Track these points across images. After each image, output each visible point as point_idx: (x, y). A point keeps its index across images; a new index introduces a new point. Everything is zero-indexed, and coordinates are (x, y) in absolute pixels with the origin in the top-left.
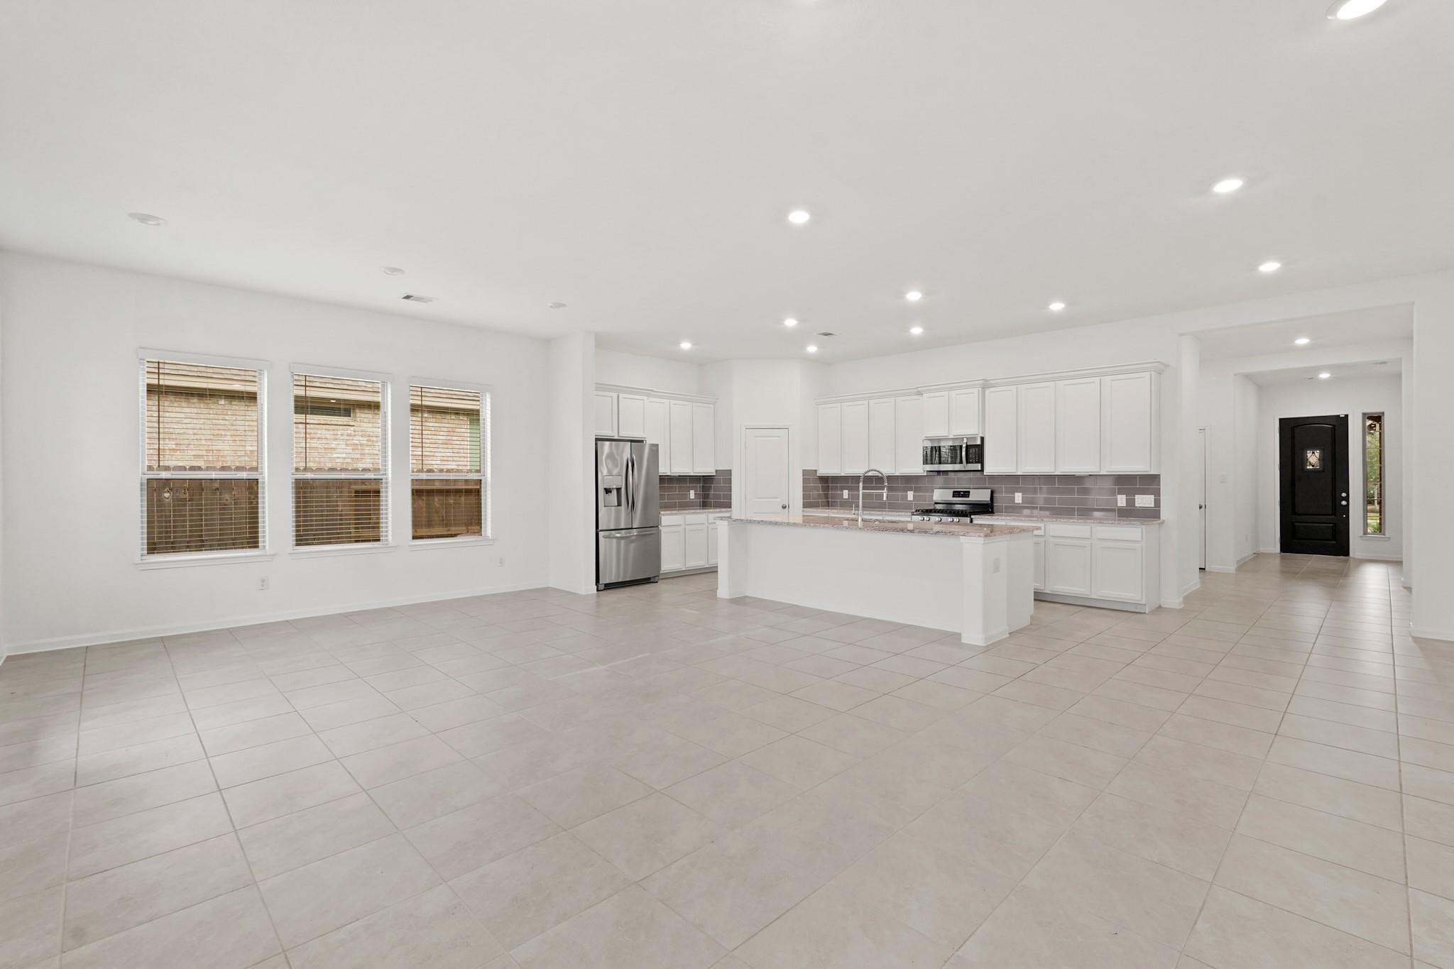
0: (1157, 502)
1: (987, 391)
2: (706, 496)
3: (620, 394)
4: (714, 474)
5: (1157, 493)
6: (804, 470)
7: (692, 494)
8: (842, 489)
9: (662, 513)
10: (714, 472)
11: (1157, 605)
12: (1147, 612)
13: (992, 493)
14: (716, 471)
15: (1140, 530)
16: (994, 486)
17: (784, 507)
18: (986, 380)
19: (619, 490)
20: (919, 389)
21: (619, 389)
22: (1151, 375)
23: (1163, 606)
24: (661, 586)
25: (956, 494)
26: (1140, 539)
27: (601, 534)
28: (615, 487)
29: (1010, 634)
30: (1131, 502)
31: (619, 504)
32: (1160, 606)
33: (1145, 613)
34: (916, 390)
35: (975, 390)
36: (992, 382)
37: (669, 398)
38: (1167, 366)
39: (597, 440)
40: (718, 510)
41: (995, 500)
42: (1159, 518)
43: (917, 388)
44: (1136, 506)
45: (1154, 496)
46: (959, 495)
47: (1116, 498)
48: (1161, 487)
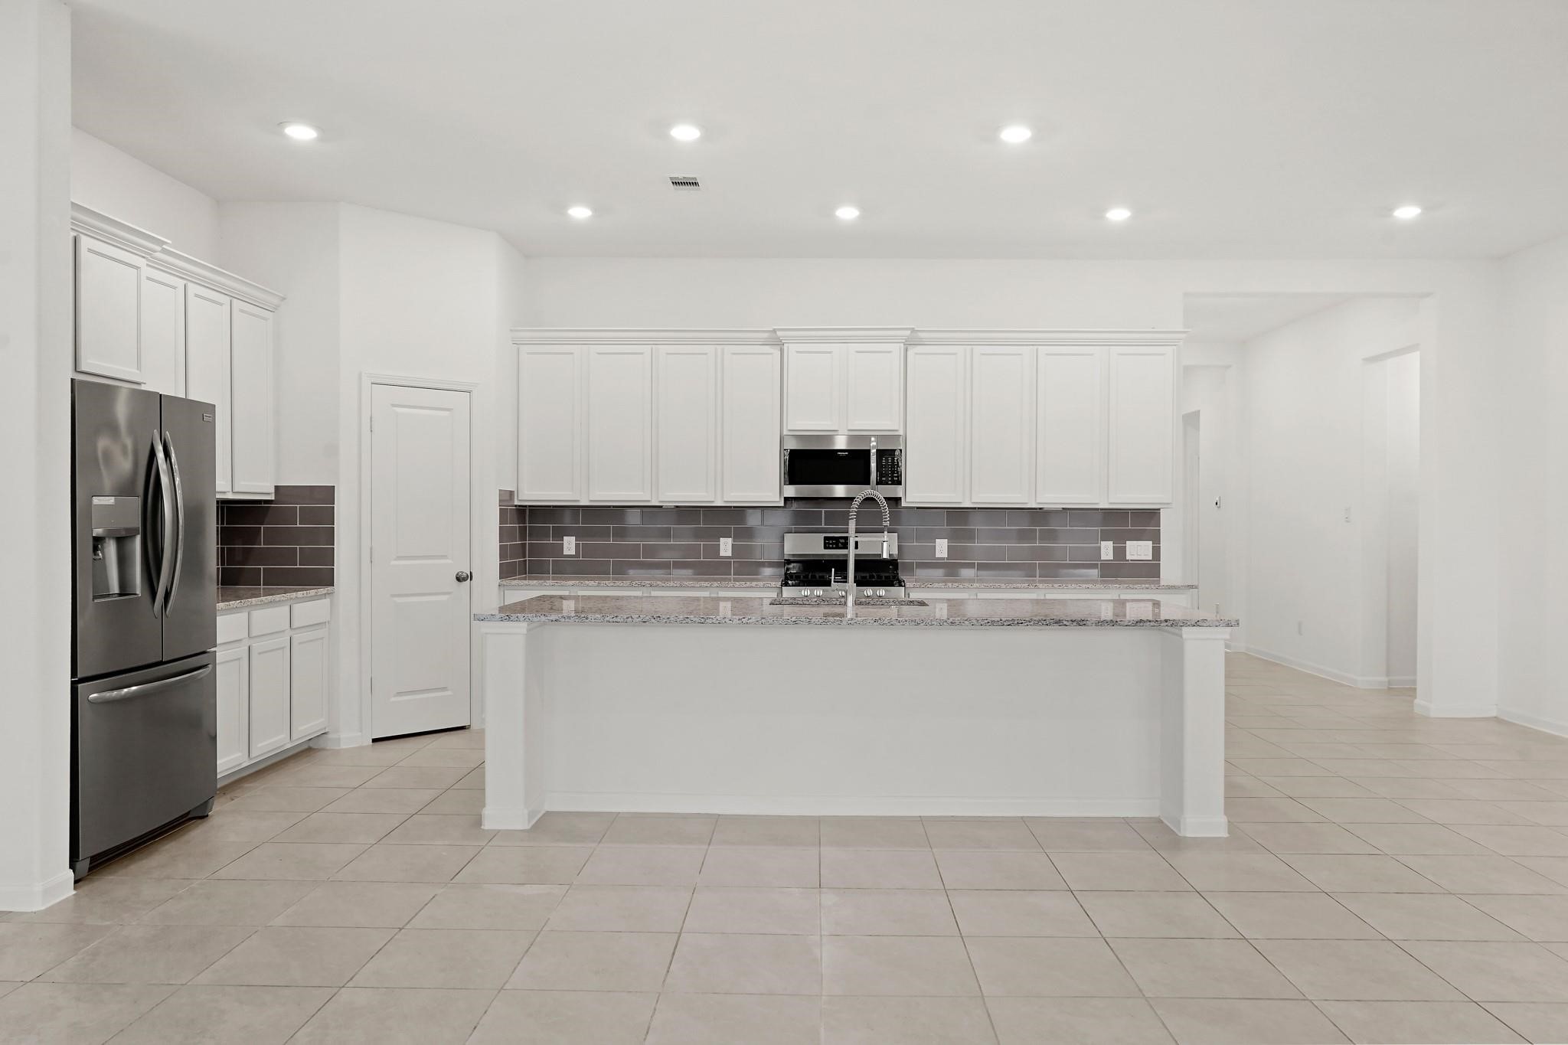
0: (1156, 552)
1: (911, 352)
4: (272, 497)
5: (1156, 538)
6: (501, 492)
8: (560, 534)
10: (273, 490)
13: (904, 540)
14: (277, 488)
16: (912, 528)
17: (460, 579)
18: (913, 330)
20: (779, 333)
22: (1173, 351)
25: (831, 543)
30: (1120, 552)
35: (895, 348)
36: (924, 336)
37: (184, 275)
40: (312, 592)
41: (906, 552)
42: (1159, 576)
43: (774, 331)
44: (1127, 559)
45: (1151, 542)
46: (837, 544)
47: (1100, 547)
48: (1162, 528)
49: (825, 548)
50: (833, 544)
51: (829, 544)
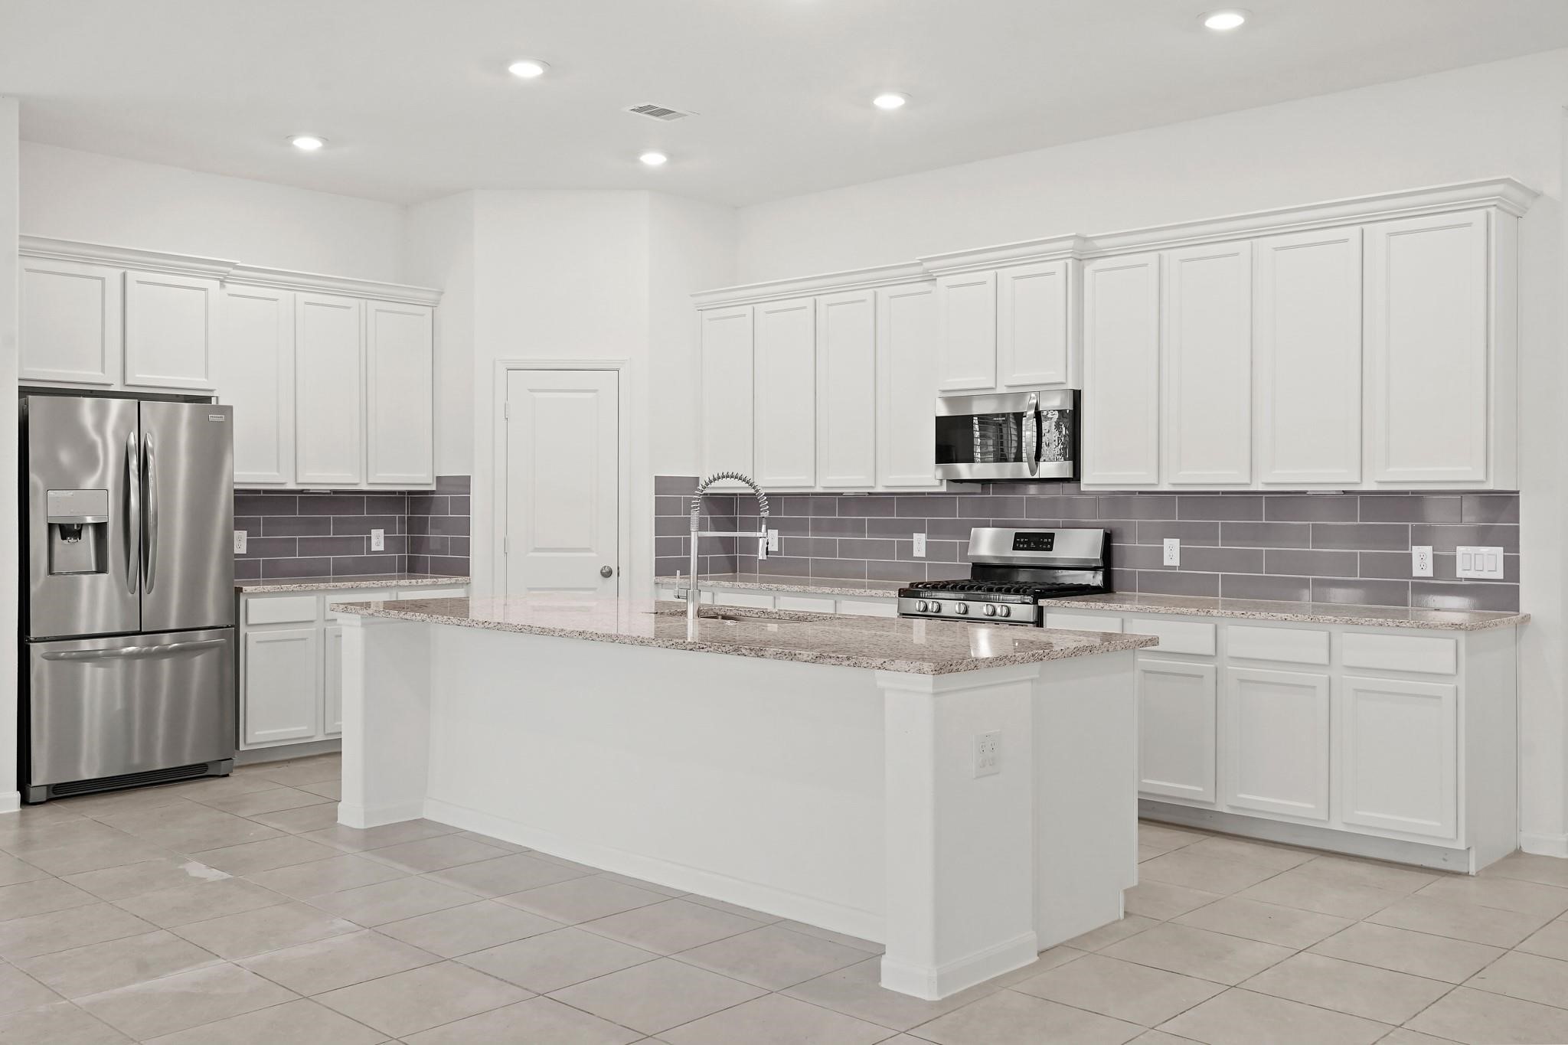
0: (1512, 566)
1: (1089, 269)
2: (416, 545)
3: (131, 274)
4: (434, 488)
5: (1510, 541)
6: (659, 480)
7: (377, 540)
9: (247, 589)
10: (432, 481)
11: (1511, 849)
12: (1472, 871)
13: (1108, 538)
14: (437, 479)
15: (1451, 643)
16: (1114, 522)
17: (607, 574)
18: (1088, 240)
19: (100, 529)
20: (927, 265)
21: (125, 259)
22: (1488, 215)
23: (1525, 850)
24: (234, 786)
25: (1023, 541)
26: (1452, 671)
27: (37, 650)
28: (89, 520)
29: (1040, 953)
30: (1444, 564)
31: (101, 568)
32: (1518, 852)
33: (1467, 874)
34: (919, 269)
35: (1058, 267)
36: (1099, 243)
37: (290, 287)
38: (1536, 195)
39: (24, 392)
41: (1116, 557)
42: (1516, 608)
43: (923, 263)
44: (1458, 575)
45: (1502, 548)
46: (1028, 543)
47: (1411, 555)
48: (1523, 524)
49: (1015, 548)
50: (1023, 543)
51: (1020, 543)
